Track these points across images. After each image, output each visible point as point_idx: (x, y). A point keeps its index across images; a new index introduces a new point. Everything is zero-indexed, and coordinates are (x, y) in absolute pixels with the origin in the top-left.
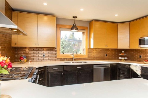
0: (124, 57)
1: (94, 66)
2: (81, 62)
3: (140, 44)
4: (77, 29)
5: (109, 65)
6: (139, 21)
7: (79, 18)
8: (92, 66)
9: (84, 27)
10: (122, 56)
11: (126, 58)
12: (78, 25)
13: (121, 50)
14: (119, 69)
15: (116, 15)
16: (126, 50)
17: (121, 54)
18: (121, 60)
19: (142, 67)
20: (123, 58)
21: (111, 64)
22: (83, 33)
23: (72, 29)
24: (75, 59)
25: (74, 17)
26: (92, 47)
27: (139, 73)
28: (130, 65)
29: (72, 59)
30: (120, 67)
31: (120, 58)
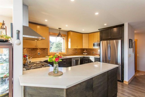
0: (86, 53)
1: (72, 59)
2: (64, 57)
3: (94, 46)
4: (61, 36)
5: (79, 58)
6: (93, 34)
7: (62, 29)
10: (84, 53)
11: (87, 54)
12: (61, 33)
13: (83, 50)
14: (84, 60)
15: (83, 30)
16: (86, 49)
17: (84, 52)
18: (84, 55)
19: (95, 58)
20: (85, 54)
21: (80, 57)
22: (64, 39)
23: (58, 36)
25: (59, 28)
26: (69, 47)
27: (93, 61)
28: (89, 57)
30: (85, 58)
31: (84, 54)
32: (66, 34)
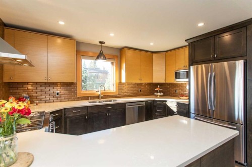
0: (160, 92)
1: (127, 105)
2: (111, 101)
4: (105, 58)
5: (144, 103)
6: (174, 51)
7: (107, 44)
8: (124, 104)
9: (114, 56)
10: (157, 92)
11: (162, 94)
12: (105, 52)
13: (156, 85)
14: (155, 107)
15: (152, 44)
16: (161, 85)
17: (157, 89)
18: (157, 96)
19: (178, 103)
20: (159, 94)
21: (146, 102)
22: (113, 64)
23: (98, 58)
24: (102, 98)
25: (100, 42)
26: (124, 80)
27: (175, 109)
28: (166, 101)
29: (98, 97)
30: (155, 104)
31: (155, 94)
32: (118, 55)
